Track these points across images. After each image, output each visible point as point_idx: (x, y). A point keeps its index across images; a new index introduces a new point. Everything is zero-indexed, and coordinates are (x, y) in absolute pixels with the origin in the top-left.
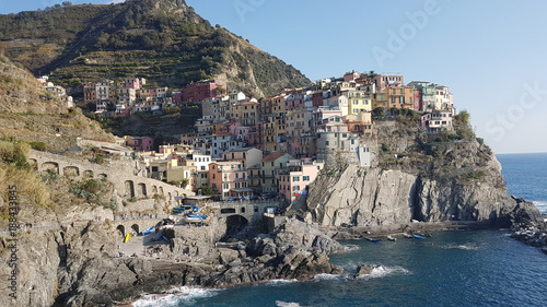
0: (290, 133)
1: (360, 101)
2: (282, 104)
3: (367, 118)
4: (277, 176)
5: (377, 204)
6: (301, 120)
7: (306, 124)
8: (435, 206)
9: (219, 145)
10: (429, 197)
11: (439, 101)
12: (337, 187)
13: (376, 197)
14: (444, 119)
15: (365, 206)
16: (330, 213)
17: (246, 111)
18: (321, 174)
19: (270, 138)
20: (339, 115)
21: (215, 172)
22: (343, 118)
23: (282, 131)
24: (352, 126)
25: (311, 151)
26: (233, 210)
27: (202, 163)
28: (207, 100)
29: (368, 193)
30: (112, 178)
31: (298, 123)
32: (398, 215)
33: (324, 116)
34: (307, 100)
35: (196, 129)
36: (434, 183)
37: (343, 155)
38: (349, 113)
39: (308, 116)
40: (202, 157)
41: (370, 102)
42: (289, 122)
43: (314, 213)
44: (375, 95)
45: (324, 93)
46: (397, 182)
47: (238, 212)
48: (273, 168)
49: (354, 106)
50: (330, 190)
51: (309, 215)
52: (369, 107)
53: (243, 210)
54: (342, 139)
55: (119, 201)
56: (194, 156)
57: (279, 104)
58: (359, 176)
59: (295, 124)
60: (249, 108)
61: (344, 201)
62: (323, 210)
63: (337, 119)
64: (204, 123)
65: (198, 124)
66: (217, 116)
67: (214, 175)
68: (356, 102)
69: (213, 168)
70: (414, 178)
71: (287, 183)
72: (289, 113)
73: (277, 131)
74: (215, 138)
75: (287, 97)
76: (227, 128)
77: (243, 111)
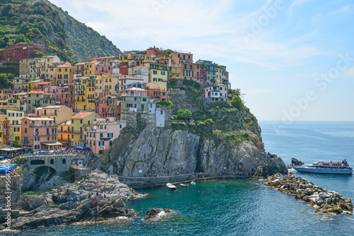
0: (98, 94)
1: (159, 72)
2: (93, 69)
3: (163, 86)
4: (85, 133)
5: (168, 158)
6: (109, 84)
7: (113, 88)
8: (212, 160)
9: (33, 102)
10: (208, 153)
11: (218, 77)
12: (137, 143)
13: (168, 152)
14: (221, 91)
15: (158, 160)
16: (129, 165)
17: (60, 73)
18: (124, 131)
19: (80, 98)
20: (141, 82)
21: (27, 126)
22: (144, 84)
23: (92, 93)
24: (152, 92)
25: (116, 112)
26: (43, 162)
27: (15, 118)
28: (24, 61)
29: (162, 149)
31: (107, 87)
32: (184, 167)
33: (128, 82)
34: (115, 67)
35: (12, 86)
36: (212, 142)
37: (142, 116)
38: (149, 81)
39: (115, 81)
40: (15, 112)
41: (166, 72)
42: (98, 85)
43: (115, 165)
44: (170, 68)
45: (130, 63)
46: (185, 140)
47: (47, 164)
48: (81, 125)
49: (153, 76)
50: (130, 146)
51: (111, 167)
52: (165, 77)
53: (52, 162)
54: (143, 102)
56: (8, 111)
57: (90, 69)
58: (156, 135)
59: (103, 88)
60: (63, 70)
61: (142, 155)
62: (124, 162)
63: (139, 86)
64: (20, 81)
65: (15, 82)
66: (33, 76)
67: (26, 129)
68: (155, 73)
69: (26, 123)
70: (198, 138)
71: (93, 138)
72: (99, 78)
73: (88, 92)
74: (30, 95)
75: (97, 64)
76: (42, 88)
77: (58, 73)
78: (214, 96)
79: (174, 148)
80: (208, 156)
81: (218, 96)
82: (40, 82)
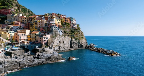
3: (60, 24)
4: (37, 38)
5: (64, 44)
6: (42, 23)
7: (44, 24)
8: (75, 45)
9: (15, 29)
11: (74, 22)
12: (55, 40)
15: (61, 45)
16: (54, 47)
19: (32, 27)
22: (55, 23)
23: (36, 26)
24: (58, 26)
26: (24, 47)
28: (9, 15)
29: (62, 42)
32: (68, 47)
33: (50, 23)
34: (43, 18)
37: (56, 32)
40: (11, 31)
41: (60, 20)
42: (38, 23)
45: (49, 17)
46: (67, 39)
52: (60, 22)
54: (56, 28)
56: (9, 31)
57: (34, 18)
58: (60, 38)
60: (24, 18)
61: (57, 44)
62: (52, 46)
64: (8, 22)
65: (5, 22)
67: (16, 37)
68: (57, 20)
69: (16, 35)
70: (70, 38)
71: (41, 39)
74: (14, 26)
75: (37, 17)
76: (18, 24)
77: (22, 19)
78: (73, 27)
79: (65, 41)
80: (74, 43)
81: (75, 27)
82: (16, 22)
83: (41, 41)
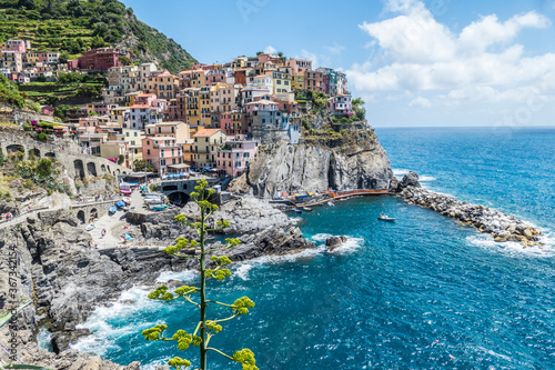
0: (215, 108)
1: (282, 82)
2: (202, 79)
3: (292, 98)
5: (304, 177)
6: (227, 96)
7: (233, 100)
8: (346, 178)
9: (138, 117)
11: (341, 87)
13: (303, 171)
14: (346, 103)
15: (295, 180)
16: (269, 187)
17: (162, 84)
18: (260, 150)
19: (193, 112)
20: (268, 93)
21: (150, 147)
22: (271, 96)
23: (206, 106)
24: (282, 105)
25: (243, 128)
26: (174, 187)
27: (131, 138)
28: (114, 68)
29: (298, 168)
30: (61, 157)
31: (224, 99)
33: (255, 95)
34: (229, 77)
35: (102, 99)
37: (277, 133)
38: (275, 92)
39: (235, 93)
40: (130, 131)
41: (289, 82)
42: (214, 97)
43: (255, 187)
44: (293, 77)
45: (247, 71)
46: (317, 157)
47: (180, 189)
48: (207, 144)
49: (277, 86)
51: (251, 190)
52: (288, 88)
53: (185, 187)
54: (277, 117)
55: (72, 183)
56: (124, 131)
57: (199, 79)
58: (291, 152)
59: (222, 100)
60: (165, 80)
61: (280, 175)
62: (264, 184)
63: (268, 98)
64: (112, 93)
65: (105, 94)
66: (126, 87)
67: (149, 150)
68: (279, 82)
69: (148, 143)
70: (329, 154)
71: (227, 159)
72: (213, 89)
73: (201, 106)
74: (133, 110)
75: (206, 72)
76: (144, 100)
77: (159, 83)
78: (339, 108)
79: (309, 166)
80: (341, 174)
81: (343, 108)
82: (140, 94)
83: (227, 164)
